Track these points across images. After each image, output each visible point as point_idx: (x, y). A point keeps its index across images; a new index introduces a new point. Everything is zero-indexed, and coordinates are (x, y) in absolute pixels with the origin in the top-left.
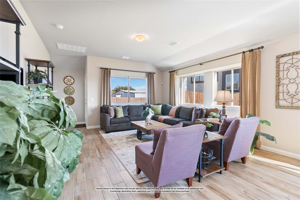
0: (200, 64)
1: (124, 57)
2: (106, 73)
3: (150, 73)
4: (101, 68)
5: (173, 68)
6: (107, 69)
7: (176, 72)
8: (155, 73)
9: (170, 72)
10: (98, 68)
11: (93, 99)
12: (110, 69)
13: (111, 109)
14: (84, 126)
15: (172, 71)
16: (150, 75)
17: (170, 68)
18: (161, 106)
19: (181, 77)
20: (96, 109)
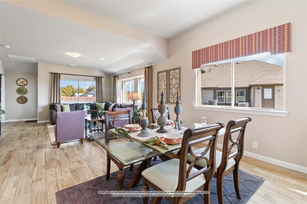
0: (128, 73)
1: (71, 65)
2: (56, 77)
3: (99, 77)
4: (51, 73)
5: (116, 74)
6: (57, 74)
7: (118, 77)
8: (103, 77)
9: (114, 77)
10: (48, 72)
11: (43, 99)
12: (60, 74)
13: (58, 106)
14: (36, 121)
15: (115, 76)
16: (98, 79)
17: (114, 74)
18: (104, 104)
19: (122, 81)
20: (46, 107)
